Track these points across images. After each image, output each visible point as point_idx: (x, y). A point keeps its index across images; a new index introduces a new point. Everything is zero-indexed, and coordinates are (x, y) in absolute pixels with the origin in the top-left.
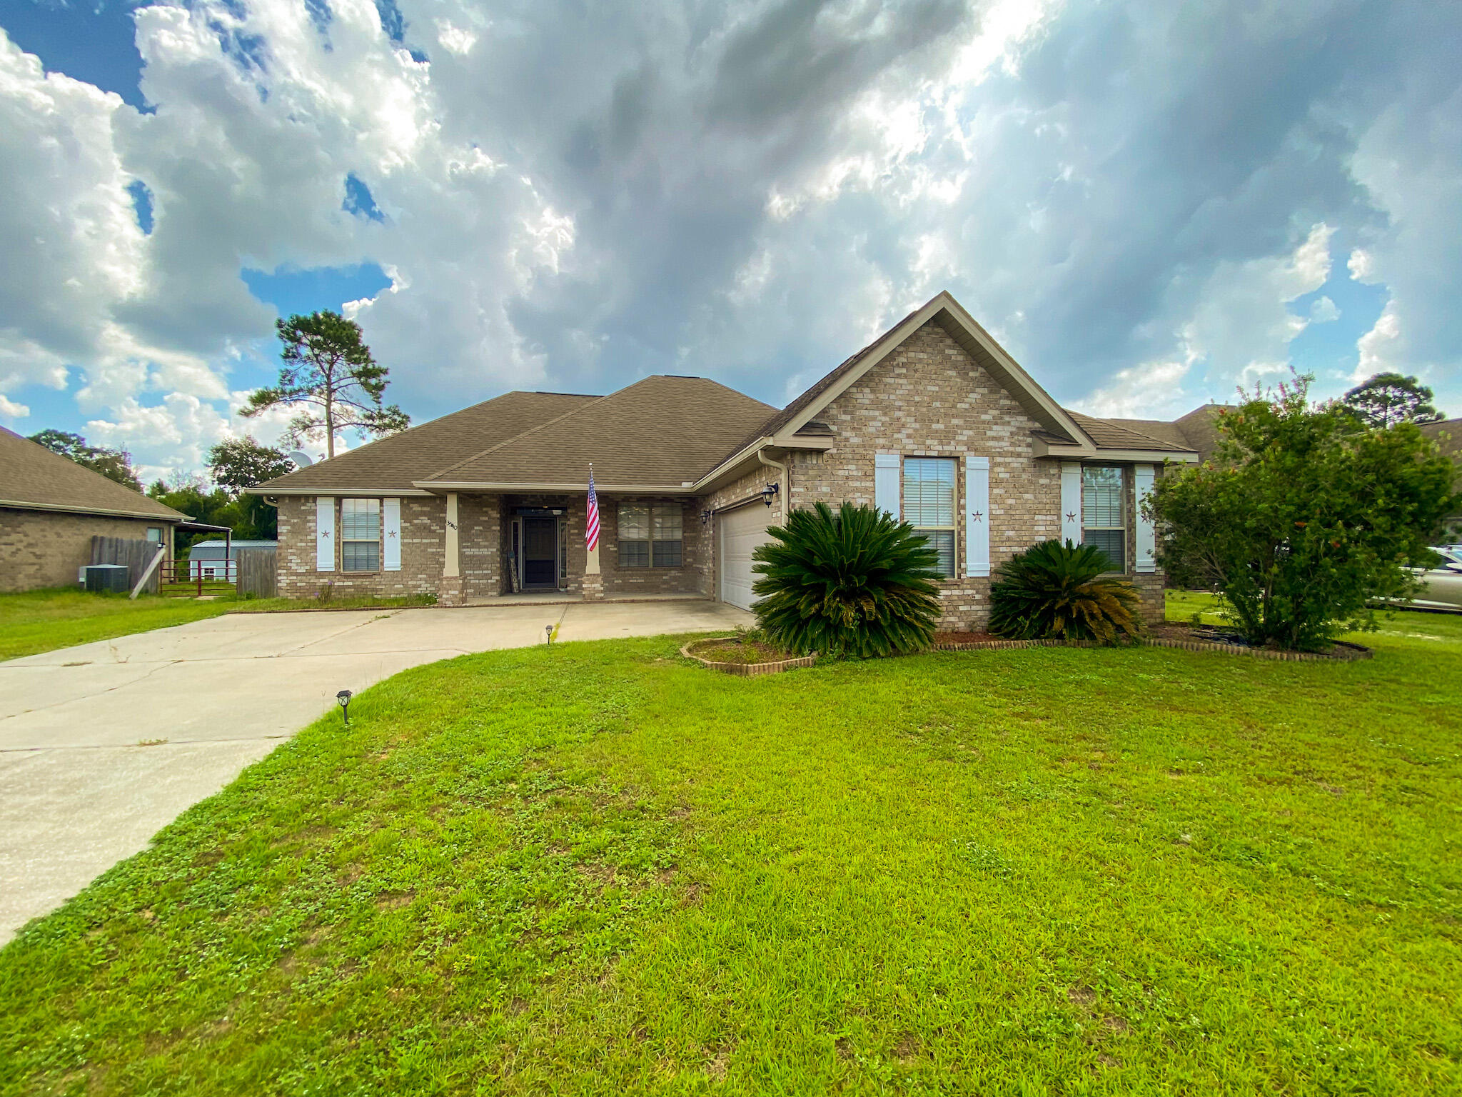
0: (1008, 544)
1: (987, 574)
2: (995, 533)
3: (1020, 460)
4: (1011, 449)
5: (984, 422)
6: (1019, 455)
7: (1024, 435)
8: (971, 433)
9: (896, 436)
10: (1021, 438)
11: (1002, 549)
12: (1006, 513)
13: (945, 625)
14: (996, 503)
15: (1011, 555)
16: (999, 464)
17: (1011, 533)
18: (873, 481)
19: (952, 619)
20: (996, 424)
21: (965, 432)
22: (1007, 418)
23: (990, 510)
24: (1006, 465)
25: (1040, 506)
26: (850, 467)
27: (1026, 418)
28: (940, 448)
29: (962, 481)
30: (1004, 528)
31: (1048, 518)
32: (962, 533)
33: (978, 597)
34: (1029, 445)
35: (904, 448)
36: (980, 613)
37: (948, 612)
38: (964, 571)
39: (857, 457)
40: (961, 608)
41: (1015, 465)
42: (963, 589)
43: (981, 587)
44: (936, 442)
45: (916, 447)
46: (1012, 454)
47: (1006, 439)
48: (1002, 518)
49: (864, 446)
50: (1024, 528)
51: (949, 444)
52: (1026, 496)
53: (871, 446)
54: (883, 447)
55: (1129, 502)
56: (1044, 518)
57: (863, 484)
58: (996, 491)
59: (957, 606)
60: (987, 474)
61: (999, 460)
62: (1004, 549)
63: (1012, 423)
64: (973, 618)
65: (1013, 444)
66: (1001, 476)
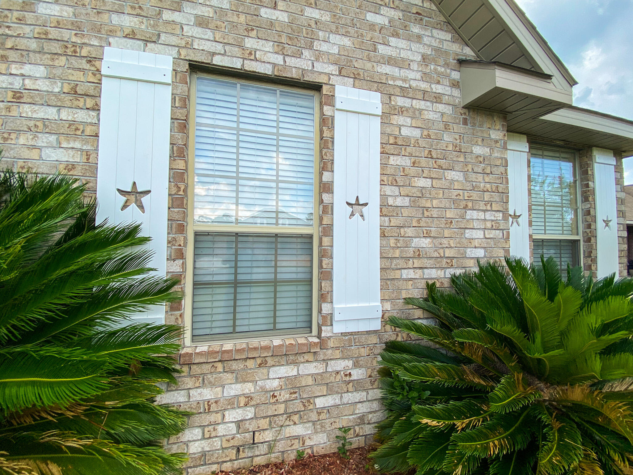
0: (417, 263)
1: (377, 325)
2: (392, 242)
3: (441, 107)
4: (424, 86)
5: (372, 27)
6: (437, 98)
7: (447, 65)
8: (347, 42)
9: (167, 15)
10: (441, 69)
11: (406, 274)
12: (414, 204)
13: (280, 446)
14: (395, 183)
15: (423, 284)
16: (402, 111)
17: (425, 243)
18: (96, 108)
19: (299, 430)
20: (396, 35)
21: (333, 38)
22: (416, 29)
23: (384, 197)
24: (415, 113)
25: (475, 195)
26: (27, 69)
27: (448, 36)
28: (279, 60)
29: (326, 134)
30: (410, 232)
31: (489, 216)
32: (326, 240)
33: (357, 374)
34: (455, 85)
35: (188, 46)
36: (362, 409)
37: (289, 415)
38: (328, 320)
39: (56, 47)
40: (320, 402)
41: (431, 116)
42: (325, 361)
43: (364, 352)
44: (268, 46)
45: (219, 48)
46: (425, 95)
47: (414, 66)
48: (405, 212)
49: (77, 27)
50: (447, 233)
51: (299, 55)
52: (451, 175)
53: (97, 29)
54: (132, 35)
55: (586, 199)
56: (481, 215)
57: (65, 115)
58: (393, 160)
59: (310, 400)
60: (376, 124)
61: (400, 101)
62: (410, 274)
63: (426, 40)
64: (344, 422)
65: (426, 77)
66: (405, 132)
